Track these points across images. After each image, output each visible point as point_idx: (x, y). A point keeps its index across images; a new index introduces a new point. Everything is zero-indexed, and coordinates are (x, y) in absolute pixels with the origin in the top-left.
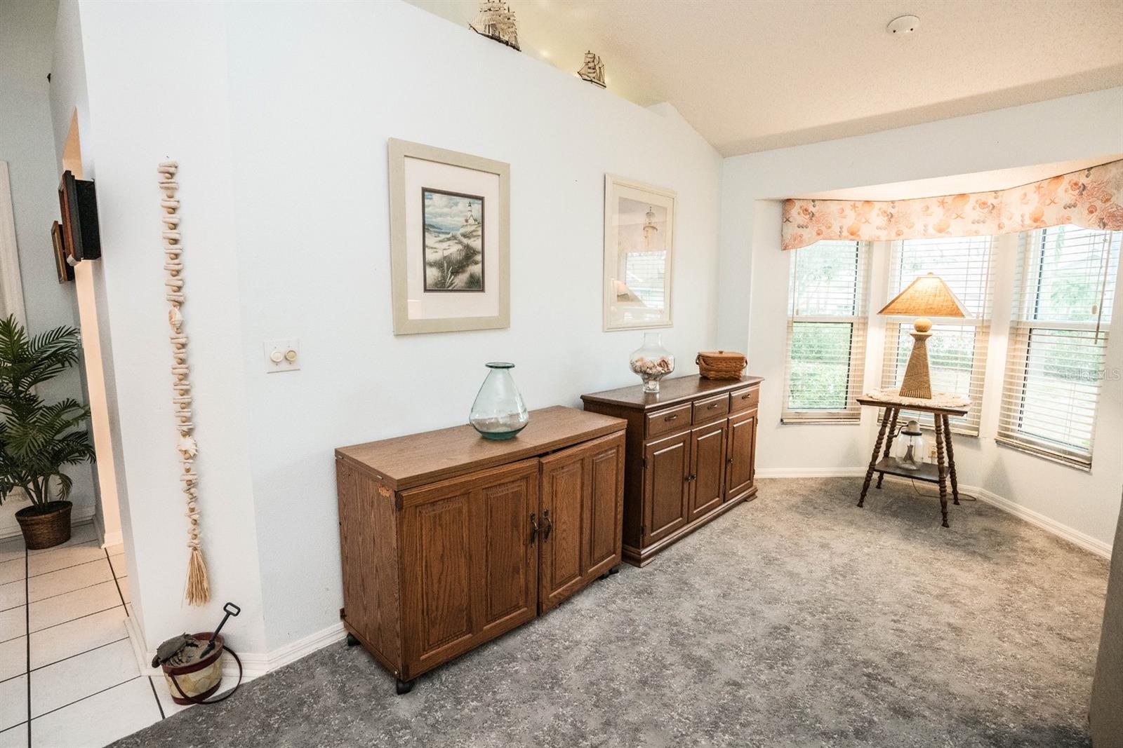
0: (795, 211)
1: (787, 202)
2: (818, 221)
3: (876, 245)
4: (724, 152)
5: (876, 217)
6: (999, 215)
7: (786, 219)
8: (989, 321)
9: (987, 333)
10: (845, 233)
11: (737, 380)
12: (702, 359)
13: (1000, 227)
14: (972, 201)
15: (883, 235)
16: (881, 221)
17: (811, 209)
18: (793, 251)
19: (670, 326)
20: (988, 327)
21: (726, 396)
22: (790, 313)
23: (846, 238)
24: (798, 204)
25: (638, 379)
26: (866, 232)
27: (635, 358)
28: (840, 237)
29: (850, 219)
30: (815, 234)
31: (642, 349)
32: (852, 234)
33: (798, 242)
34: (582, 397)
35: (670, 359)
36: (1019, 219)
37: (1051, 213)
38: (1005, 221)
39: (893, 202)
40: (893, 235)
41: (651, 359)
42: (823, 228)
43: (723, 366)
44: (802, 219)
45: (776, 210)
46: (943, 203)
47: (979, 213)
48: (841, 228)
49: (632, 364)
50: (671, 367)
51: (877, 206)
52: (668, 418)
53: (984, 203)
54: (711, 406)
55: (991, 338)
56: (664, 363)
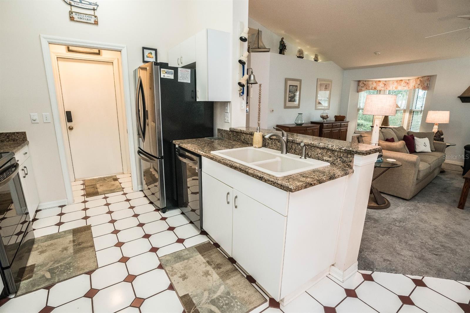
0: (360, 84)
1: (359, 81)
2: (366, 86)
3: (381, 91)
4: (345, 69)
5: (381, 85)
6: (409, 85)
7: (358, 85)
8: (406, 109)
9: (405, 112)
10: (373, 88)
11: (343, 121)
12: (336, 117)
13: (409, 88)
14: (403, 81)
15: (383, 89)
16: (383, 85)
17: (365, 83)
18: (360, 93)
19: (329, 109)
20: (405, 111)
21: (340, 124)
22: (358, 107)
23: (373, 90)
24: (361, 82)
25: (321, 119)
26: (378, 88)
27: (322, 115)
28: (372, 89)
29: (375, 85)
30: (365, 89)
31: (323, 113)
32: (375, 89)
33: (361, 90)
34: (311, 122)
35: (328, 115)
36: (412, 86)
37: (417, 86)
38: (410, 86)
39: (386, 81)
40: (385, 89)
41: (325, 115)
42: (367, 87)
43: (340, 118)
44: (362, 85)
45: (357, 83)
46: (397, 82)
47: (405, 84)
48: (372, 87)
49: (321, 116)
50: (328, 117)
51: (382, 82)
52: (327, 126)
53: (406, 82)
54: (336, 125)
55: (406, 113)
56: (327, 116)
